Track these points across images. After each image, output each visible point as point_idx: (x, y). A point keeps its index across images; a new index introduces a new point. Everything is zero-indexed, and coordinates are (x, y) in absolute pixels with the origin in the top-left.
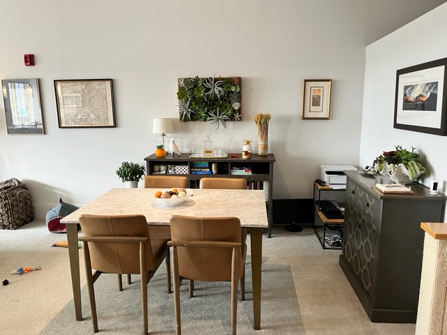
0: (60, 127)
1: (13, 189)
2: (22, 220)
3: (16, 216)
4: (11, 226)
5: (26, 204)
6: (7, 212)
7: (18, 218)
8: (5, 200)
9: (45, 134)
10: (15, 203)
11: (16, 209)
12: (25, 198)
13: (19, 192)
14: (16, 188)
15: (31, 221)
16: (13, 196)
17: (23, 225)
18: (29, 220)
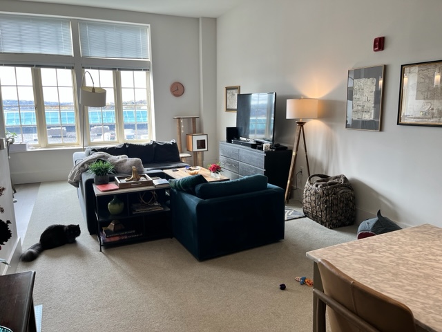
0: (398, 124)
1: (336, 187)
2: (340, 221)
3: (334, 215)
4: (327, 224)
5: (347, 205)
6: (326, 209)
7: (336, 218)
8: (326, 196)
9: (381, 130)
10: (335, 202)
11: (335, 208)
12: (347, 199)
13: (342, 191)
14: (340, 186)
15: (349, 225)
16: (334, 194)
17: (340, 226)
18: (348, 223)
